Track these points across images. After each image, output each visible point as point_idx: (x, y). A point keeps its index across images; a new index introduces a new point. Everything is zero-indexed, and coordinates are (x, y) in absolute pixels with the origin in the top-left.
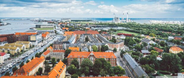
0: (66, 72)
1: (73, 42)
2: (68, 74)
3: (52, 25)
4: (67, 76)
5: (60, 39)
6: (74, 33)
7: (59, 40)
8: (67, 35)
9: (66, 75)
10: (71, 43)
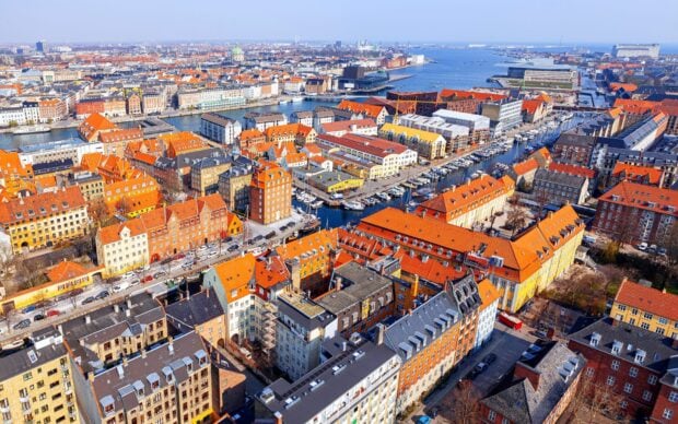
0: (579, 249)
1: (642, 146)
2: (584, 257)
3: (568, 70)
4: (581, 262)
5: (589, 127)
6: (657, 107)
7: (585, 130)
8: (622, 116)
9: (576, 261)
10: (634, 149)
